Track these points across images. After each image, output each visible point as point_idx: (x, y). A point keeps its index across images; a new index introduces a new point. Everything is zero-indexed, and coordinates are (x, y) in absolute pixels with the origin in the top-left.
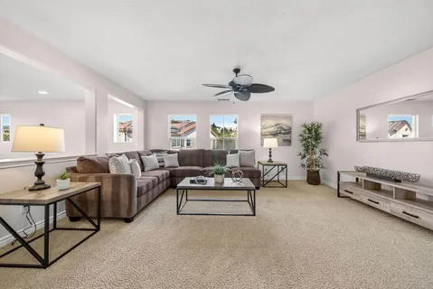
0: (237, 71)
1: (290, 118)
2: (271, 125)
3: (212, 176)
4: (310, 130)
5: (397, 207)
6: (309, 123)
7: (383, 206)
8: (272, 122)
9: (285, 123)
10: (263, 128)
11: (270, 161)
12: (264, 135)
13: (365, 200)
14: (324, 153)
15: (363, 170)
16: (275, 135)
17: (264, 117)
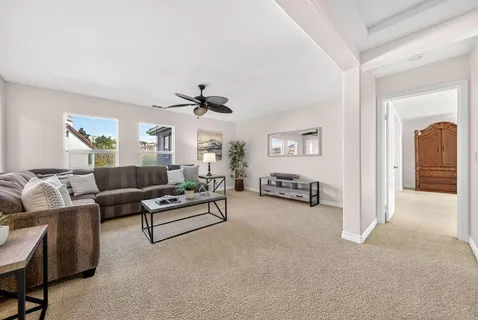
0: (202, 87)
1: (220, 135)
2: (206, 141)
3: (183, 193)
4: (236, 146)
5: (293, 194)
6: (235, 140)
7: (287, 195)
8: (207, 138)
9: (218, 139)
10: (200, 142)
11: (209, 174)
12: (200, 150)
13: (277, 194)
14: (245, 165)
15: (274, 175)
16: (210, 150)
17: (200, 132)
